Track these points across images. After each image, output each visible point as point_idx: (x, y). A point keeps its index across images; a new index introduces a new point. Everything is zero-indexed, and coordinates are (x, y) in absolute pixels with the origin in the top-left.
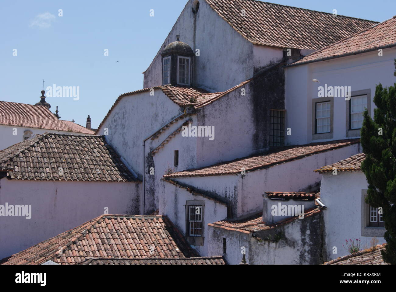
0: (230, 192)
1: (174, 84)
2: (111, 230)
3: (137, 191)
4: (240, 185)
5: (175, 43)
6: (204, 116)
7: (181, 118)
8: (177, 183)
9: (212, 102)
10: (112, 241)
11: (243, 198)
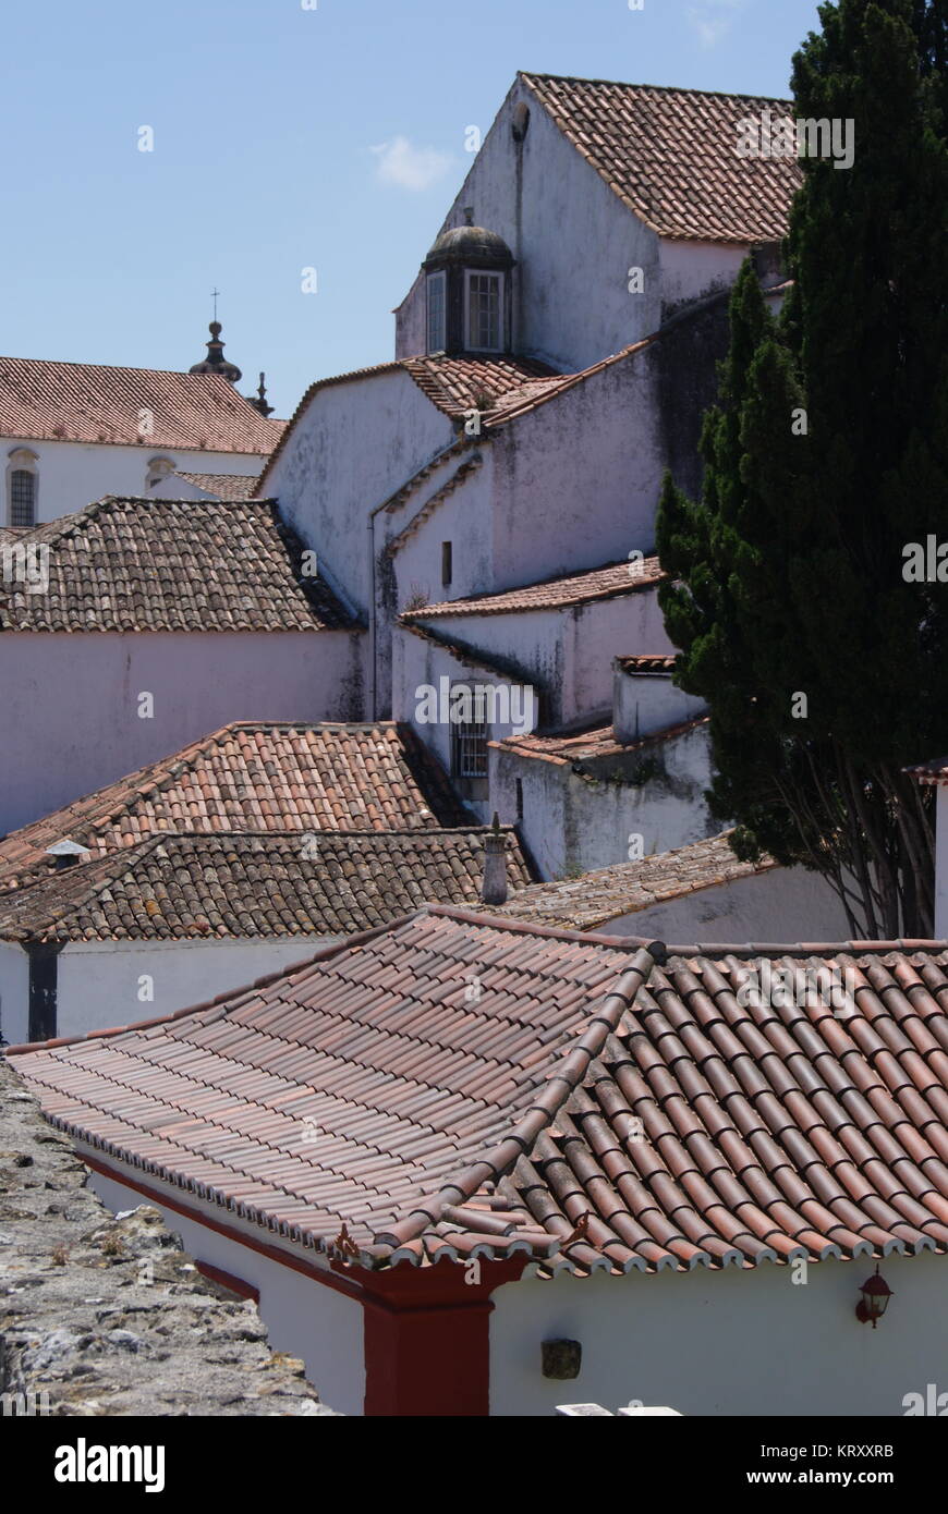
0: (547, 659)
1: (456, 351)
2: (251, 763)
3: (356, 656)
4: (568, 637)
5: (459, 232)
6: (513, 447)
7: (455, 451)
8: (432, 635)
9: (537, 406)
10: (251, 792)
11: (580, 672)
